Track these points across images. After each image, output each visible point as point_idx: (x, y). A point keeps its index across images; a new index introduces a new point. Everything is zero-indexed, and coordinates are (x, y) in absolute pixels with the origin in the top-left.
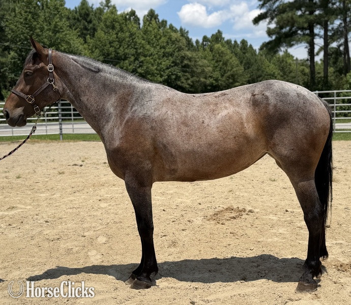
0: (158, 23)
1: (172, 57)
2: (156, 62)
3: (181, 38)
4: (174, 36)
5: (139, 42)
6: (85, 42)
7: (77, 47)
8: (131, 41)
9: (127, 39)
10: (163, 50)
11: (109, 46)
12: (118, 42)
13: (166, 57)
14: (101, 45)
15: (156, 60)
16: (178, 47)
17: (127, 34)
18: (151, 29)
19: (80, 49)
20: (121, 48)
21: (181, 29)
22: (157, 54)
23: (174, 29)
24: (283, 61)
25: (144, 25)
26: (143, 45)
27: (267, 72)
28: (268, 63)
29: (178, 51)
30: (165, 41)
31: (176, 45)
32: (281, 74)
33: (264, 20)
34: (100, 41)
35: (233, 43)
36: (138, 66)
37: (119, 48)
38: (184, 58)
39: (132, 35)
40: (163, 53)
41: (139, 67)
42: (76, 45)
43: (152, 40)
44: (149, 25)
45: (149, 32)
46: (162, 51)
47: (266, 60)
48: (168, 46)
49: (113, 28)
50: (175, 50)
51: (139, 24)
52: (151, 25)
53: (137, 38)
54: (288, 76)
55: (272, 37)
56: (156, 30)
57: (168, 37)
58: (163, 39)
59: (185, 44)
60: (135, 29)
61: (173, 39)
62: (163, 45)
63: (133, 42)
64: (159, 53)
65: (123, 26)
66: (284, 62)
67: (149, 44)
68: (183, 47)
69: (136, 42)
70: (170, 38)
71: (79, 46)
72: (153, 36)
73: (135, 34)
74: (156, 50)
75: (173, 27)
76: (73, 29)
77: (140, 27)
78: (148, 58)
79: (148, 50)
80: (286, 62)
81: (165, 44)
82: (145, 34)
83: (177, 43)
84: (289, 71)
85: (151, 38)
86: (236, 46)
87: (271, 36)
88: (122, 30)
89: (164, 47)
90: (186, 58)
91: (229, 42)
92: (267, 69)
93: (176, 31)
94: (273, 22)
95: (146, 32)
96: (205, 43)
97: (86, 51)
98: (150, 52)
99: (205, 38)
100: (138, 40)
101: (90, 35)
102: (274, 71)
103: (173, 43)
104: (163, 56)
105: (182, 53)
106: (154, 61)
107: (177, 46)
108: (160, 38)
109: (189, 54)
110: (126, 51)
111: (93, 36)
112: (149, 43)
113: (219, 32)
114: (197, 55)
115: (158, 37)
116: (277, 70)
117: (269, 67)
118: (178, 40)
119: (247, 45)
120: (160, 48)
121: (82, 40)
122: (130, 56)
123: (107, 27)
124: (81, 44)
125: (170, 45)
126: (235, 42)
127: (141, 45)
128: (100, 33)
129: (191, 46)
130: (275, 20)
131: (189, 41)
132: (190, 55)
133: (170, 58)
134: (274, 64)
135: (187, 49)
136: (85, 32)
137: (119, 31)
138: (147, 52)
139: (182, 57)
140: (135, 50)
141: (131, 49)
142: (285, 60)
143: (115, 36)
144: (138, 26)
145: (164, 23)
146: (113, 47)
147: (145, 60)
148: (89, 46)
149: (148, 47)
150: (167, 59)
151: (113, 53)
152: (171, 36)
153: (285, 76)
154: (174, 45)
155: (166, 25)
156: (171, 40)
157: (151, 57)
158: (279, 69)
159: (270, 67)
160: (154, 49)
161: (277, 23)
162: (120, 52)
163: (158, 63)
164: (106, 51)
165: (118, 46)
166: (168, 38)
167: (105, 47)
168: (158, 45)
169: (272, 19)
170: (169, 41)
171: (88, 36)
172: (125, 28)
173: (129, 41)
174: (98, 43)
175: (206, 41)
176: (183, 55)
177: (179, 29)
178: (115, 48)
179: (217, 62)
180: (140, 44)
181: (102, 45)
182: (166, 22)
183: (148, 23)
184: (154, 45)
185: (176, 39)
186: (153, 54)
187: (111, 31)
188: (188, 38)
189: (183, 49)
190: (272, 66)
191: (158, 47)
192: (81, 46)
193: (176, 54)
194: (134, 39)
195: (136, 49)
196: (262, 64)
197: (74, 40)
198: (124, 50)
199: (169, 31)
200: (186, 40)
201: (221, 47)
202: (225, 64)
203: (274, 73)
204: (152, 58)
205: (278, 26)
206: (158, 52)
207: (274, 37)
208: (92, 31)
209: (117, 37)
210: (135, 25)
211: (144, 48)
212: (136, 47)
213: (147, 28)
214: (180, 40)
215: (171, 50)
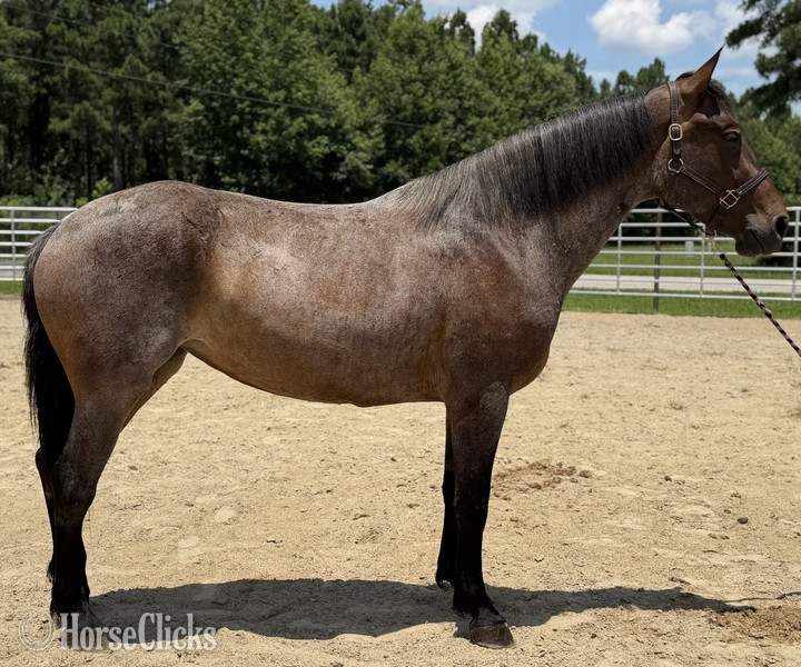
0: (515, 40)
2: (505, 128)
3: (564, 76)
4: (550, 69)
5: (468, 84)
6: (350, 82)
7: (330, 94)
8: (451, 81)
9: (442, 77)
10: (522, 102)
11: (401, 91)
12: (422, 82)
13: (529, 117)
14: (382, 89)
15: (505, 124)
16: (556, 97)
17: (443, 65)
18: (499, 55)
19: (337, 98)
20: (429, 98)
21: (570, 56)
22: (507, 110)
23: (551, 54)
25: (484, 47)
26: (477, 90)
27: (766, 158)
28: (771, 136)
29: (556, 106)
30: (527, 81)
31: (552, 91)
33: (753, 37)
34: (381, 80)
36: (463, 136)
37: (423, 96)
39: (453, 67)
40: (523, 109)
41: (465, 140)
42: (330, 89)
43: (499, 79)
44: (493, 46)
45: (492, 62)
46: (520, 105)
47: (766, 129)
48: (535, 94)
49: (413, 50)
50: (550, 102)
51: (473, 43)
52: (497, 46)
53: (464, 74)
55: (767, 77)
56: (508, 57)
57: (535, 72)
58: (523, 78)
59: (574, 89)
60: (462, 54)
61: (548, 78)
62: (522, 90)
63: (455, 83)
64: (513, 109)
65: (435, 46)
67: (491, 89)
68: (568, 95)
69: (462, 84)
70: (540, 76)
71: (335, 92)
72: (502, 71)
73: (461, 65)
74: (507, 102)
75: (549, 51)
76: (325, 52)
77: (473, 51)
78: (486, 119)
79: (488, 102)
81: (527, 90)
82: (483, 66)
83: (556, 87)
85: (497, 75)
87: (766, 73)
88: (430, 56)
89: (523, 96)
92: (768, 151)
93: (554, 61)
94: (773, 42)
95: (485, 60)
96: (621, 87)
97: (350, 101)
98: (493, 107)
99: (623, 78)
100: (466, 79)
101: (362, 67)
102: (785, 155)
103: (547, 86)
104: (522, 117)
106: (500, 126)
107: (555, 93)
108: (518, 75)
110: (439, 103)
111: (367, 69)
112: (492, 85)
113: (658, 64)
115: (514, 72)
116: (792, 154)
117: (771, 145)
118: (558, 79)
120: (516, 98)
121: (341, 78)
122: (447, 114)
123: (400, 49)
124: (340, 86)
125: (539, 91)
127: (472, 91)
128: (382, 64)
129: (588, 95)
130: (779, 37)
131: (584, 84)
133: (537, 119)
134: (784, 138)
135: (577, 100)
136: (350, 59)
137: (423, 60)
138: (486, 107)
140: (457, 101)
141: (449, 98)
143: (416, 68)
144: (467, 48)
145: (532, 40)
146: (409, 93)
147: (479, 123)
148: (357, 91)
149: (488, 94)
150: (531, 123)
151: (410, 107)
152: (543, 70)
154: (548, 92)
155: (534, 46)
156: (542, 80)
157: (493, 118)
158: (797, 152)
159: (775, 147)
160: (502, 100)
161: (782, 45)
162: (425, 104)
163: (508, 130)
164: (392, 101)
165: (422, 91)
166: (536, 76)
167: (391, 94)
168: (511, 91)
169: (773, 34)
171: (358, 69)
172: (438, 53)
173: (446, 82)
174: (377, 84)
175: (624, 84)
177: (563, 55)
178: (415, 94)
180: (470, 87)
181: (386, 89)
182: (535, 38)
183: (492, 41)
184: (503, 91)
185: (554, 77)
186: (499, 110)
187: (406, 58)
188: (583, 75)
189: (568, 101)
190: (779, 143)
191: (511, 97)
192: (339, 91)
193: (551, 111)
194: (459, 75)
195: (460, 98)
196: (755, 138)
197: (325, 78)
198: (434, 101)
199: (540, 59)
200: (577, 81)
203: (784, 160)
204: (496, 120)
205: (785, 52)
206: (511, 106)
207: (773, 77)
208: (366, 57)
209: (420, 72)
210: (461, 46)
211: (478, 96)
212: (460, 94)
213: (489, 53)
214: (562, 80)
215: (540, 102)
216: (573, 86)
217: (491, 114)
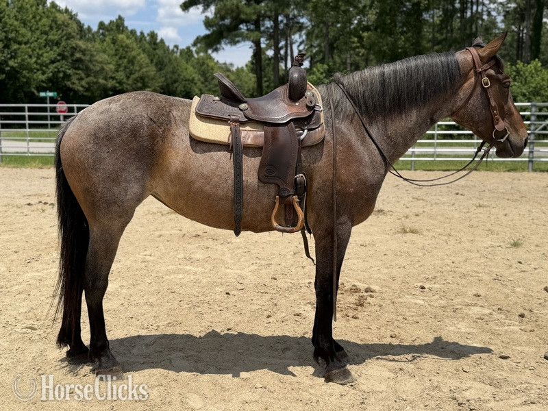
1: (58, 47)
2: (35, 52)
3: (70, 22)
4: (61, 18)
5: (10, 23)
10: (45, 37)
13: (49, 46)
15: (35, 50)
16: (66, 35)
18: (28, 6)
21: (67, 10)
22: (36, 41)
23: (58, 8)
24: (204, 63)
26: (15, 27)
27: (184, 77)
28: (185, 65)
29: (67, 39)
30: (47, 23)
31: (63, 31)
32: (202, 79)
35: (138, 34)
36: (9, 56)
38: (76, 49)
40: (46, 40)
41: (10, 58)
43: (30, 22)
45: (24, 11)
46: (44, 38)
48: (52, 32)
50: (62, 37)
53: (6, 17)
54: (210, 84)
55: (209, 30)
56: (34, 8)
57: (51, 18)
58: (44, 20)
59: (76, 31)
61: (59, 22)
62: (44, 29)
66: (205, 66)
67: (24, 27)
68: (73, 34)
69: (6, 23)
70: (55, 21)
72: (31, 16)
73: (4, 10)
74: (35, 36)
75: (56, 6)
78: (23, 46)
79: (23, 36)
80: (208, 66)
81: (47, 29)
82: (19, 12)
83: (65, 28)
84: (211, 77)
85: (28, 19)
86: (143, 39)
87: (209, 28)
89: (46, 33)
90: (78, 49)
91: (133, 32)
92: (185, 73)
93: (60, 11)
94: (209, 10)
95: (20, 9)
96: (101, 32)
98: (26, 38)
99: (101, 25)
100: (8, 20)
102: (194, 76)
103: (59, 27)
104: (45, 46)
105: (73, 42)
106: (32, 51)
107: (65, 32)
108: (40, 19)
109: (81, 44)
113: (120, 18)
114: (93, 47)
115: (38, 18)
116: (197, 75)
117: (186, 69)
118: (66, 24)
119: (157, 39)
120: (42, 34)
125: (55, 30)
126: (142, 33)
127: (12, 28)
131: (80, 25)
132: (84, 47)
133: (55, 48)
134: (193, 66)
135: (78, 37)
138: (22, 38)
139: (73, 48)
140: (4, 34)
142: (206, 62)
147: (19, 49)
149: (23, 31)
150: (51, 50)
152: (56, 17)
153: (207, 83)
154: (60, 32)
155: (45, 3)
156: (56, 24)
157: (28, 45)
158: (199, 74)
159: (189, 71)
160: (32, 35)
163: (38, 54)
166: (52, 21)
168: (38, 29)
170: (53, 25)
175: (103, 29)
176: (74, 45)
177: (64, 9)
179: (120, 58)
180: (11, 25)
184: (33, 29)
185: (63, 22)
186: (30, 41)
188: (80, 22)
189: (73, 37)
191: (38, 33)
193: (63, 43)
196: (177, 65)
199: (52, 10)
201: (125, 38)
202: (132, 61)
203: (193, 78)
204: (30, 47)
206: (38, 39)
207: (211, 30)
211: (17, 31)
212: (5, 29)
213: (22, 5)
214: (69, 24)
215: (56, 37)
216: (75, 28)
217: (26, 43)
